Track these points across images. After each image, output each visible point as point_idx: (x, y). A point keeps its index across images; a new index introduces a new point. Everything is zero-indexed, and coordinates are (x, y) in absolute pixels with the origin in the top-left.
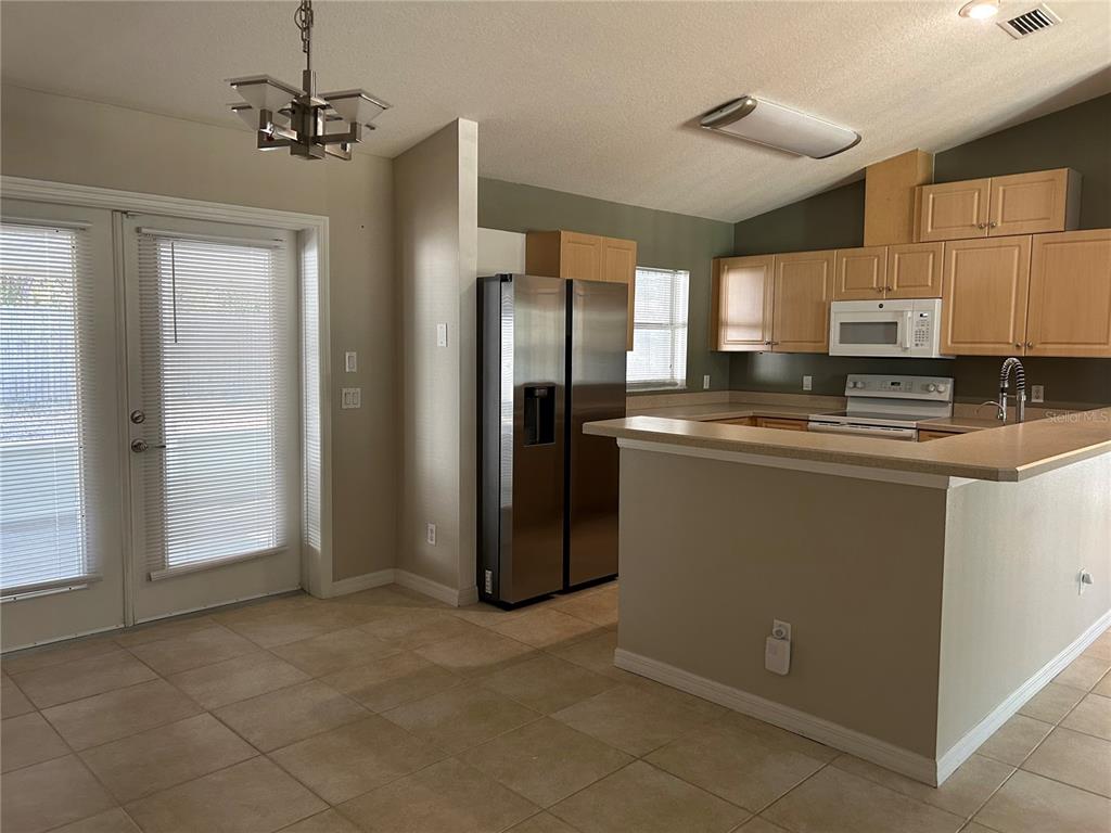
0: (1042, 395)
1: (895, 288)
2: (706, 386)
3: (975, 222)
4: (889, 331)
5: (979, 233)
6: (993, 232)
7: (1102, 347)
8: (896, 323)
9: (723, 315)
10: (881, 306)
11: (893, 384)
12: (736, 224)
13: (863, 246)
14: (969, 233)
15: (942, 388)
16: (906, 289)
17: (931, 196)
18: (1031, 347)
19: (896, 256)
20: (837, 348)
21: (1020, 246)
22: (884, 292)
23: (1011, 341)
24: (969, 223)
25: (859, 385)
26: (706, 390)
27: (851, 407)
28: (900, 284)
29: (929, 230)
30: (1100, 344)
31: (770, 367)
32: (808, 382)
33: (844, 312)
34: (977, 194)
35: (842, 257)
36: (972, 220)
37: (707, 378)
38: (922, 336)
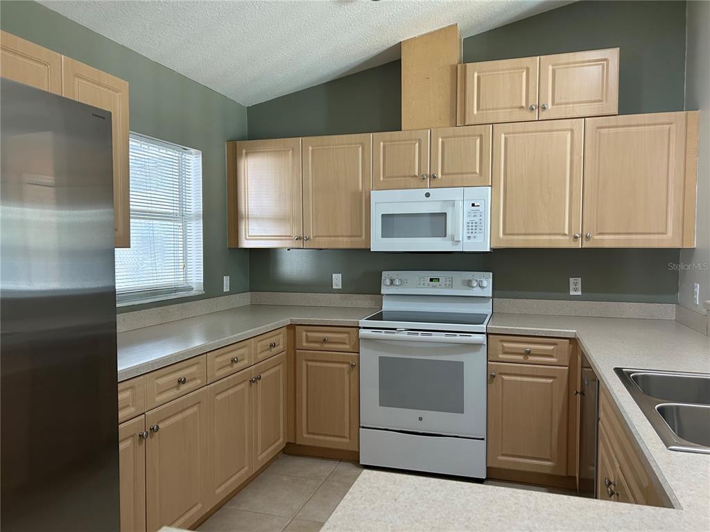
0: (579, 286)
1: (440, 175)
2: (226, 289)
3: (524, 104)
4: (438, 223)
5: (529, 116)
6: (544, 115)
7: (661, 237)
8: (445, 214)
9: (242, 207)
10: (428, 195)
11: (431, 280)
12: (248, 108)
13: (401, 130)
14: (518, 115)
15: (485, 283)
16: (451, 176)
17: (476, 75)
18: (588, 238)
19: (440, 140)
20: (379, 243)
21: (572, 130)
22: (429, 179)
23: (567, 232)
24: (519, 105)
25: (397, 282)
26: (227, 294)
27: (388, 306)
28: (446, 172)
29: (475, 112)
30: (658, 234)
31: (294, 265)
32: (337, 280)
33: (384, 202)
34: (524, 73)
35: (378, 141)
36: (521, 103)
37: (226, 280)
38: (473, 228)
